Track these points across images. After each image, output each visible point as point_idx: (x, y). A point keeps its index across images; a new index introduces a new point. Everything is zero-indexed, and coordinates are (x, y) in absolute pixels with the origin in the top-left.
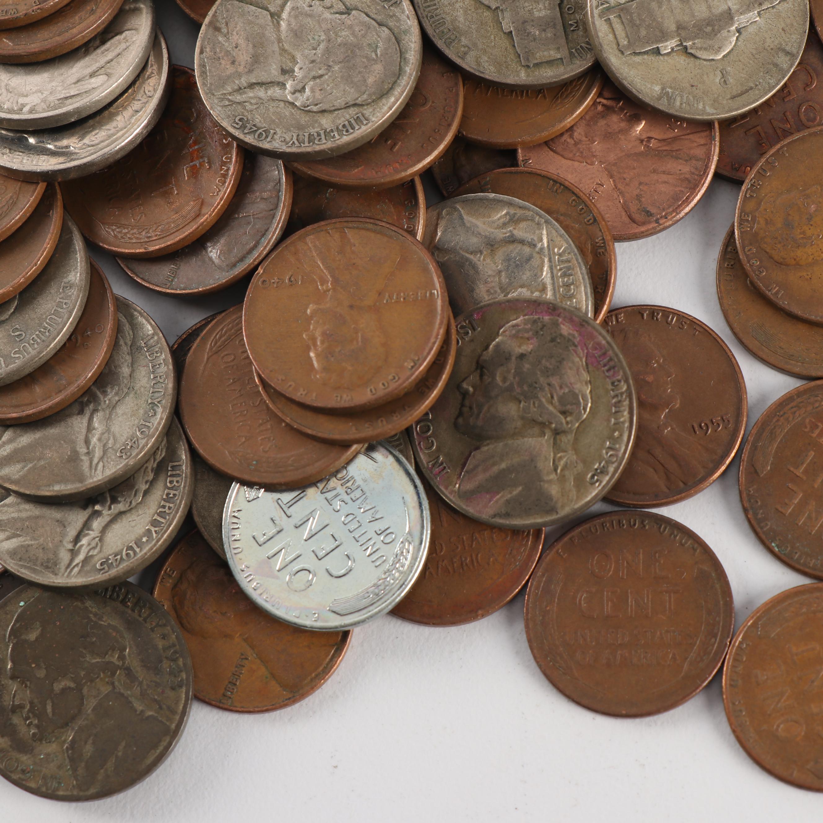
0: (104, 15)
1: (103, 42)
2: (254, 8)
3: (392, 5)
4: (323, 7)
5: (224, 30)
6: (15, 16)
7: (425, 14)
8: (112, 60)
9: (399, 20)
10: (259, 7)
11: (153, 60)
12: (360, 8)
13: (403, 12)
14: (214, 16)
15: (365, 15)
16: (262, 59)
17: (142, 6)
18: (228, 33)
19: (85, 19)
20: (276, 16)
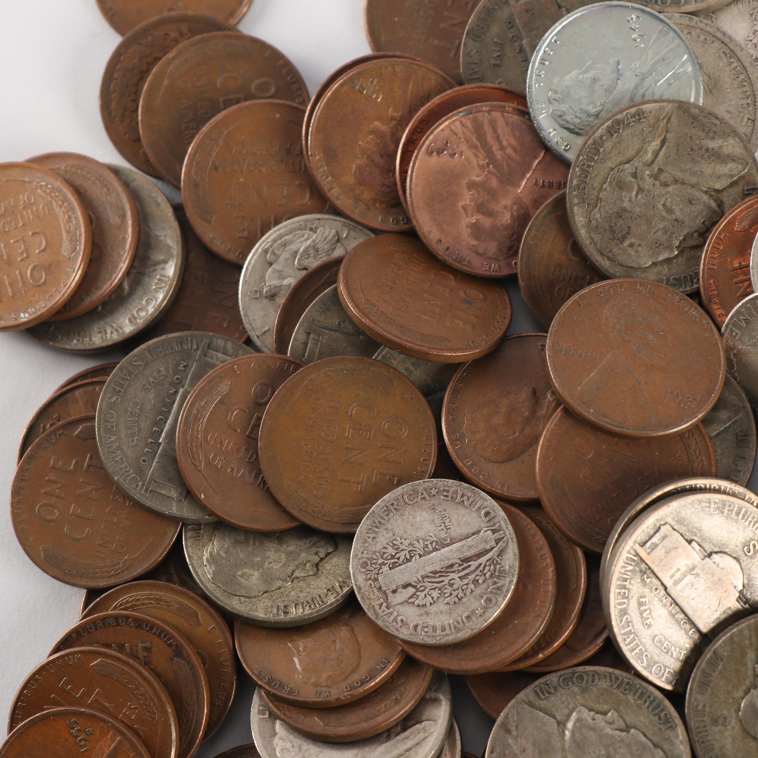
0: (407, 705)
1: (404, 729)
2: (542, 714)
3: (668, 729)
4: (606, 722)
5: (514, 733)
6: (328, 699)
7: (696, 739)
8: (410, 749)
9: (672, 744)
10: (547, 714)
11: (448, 749)
12: (639, 727)
13: (677, 737)
14: (506, 717)
15: (642, 735)
17: (442, 697)
18: (517, 736)
19: (390, 708)
20: (562, 724)
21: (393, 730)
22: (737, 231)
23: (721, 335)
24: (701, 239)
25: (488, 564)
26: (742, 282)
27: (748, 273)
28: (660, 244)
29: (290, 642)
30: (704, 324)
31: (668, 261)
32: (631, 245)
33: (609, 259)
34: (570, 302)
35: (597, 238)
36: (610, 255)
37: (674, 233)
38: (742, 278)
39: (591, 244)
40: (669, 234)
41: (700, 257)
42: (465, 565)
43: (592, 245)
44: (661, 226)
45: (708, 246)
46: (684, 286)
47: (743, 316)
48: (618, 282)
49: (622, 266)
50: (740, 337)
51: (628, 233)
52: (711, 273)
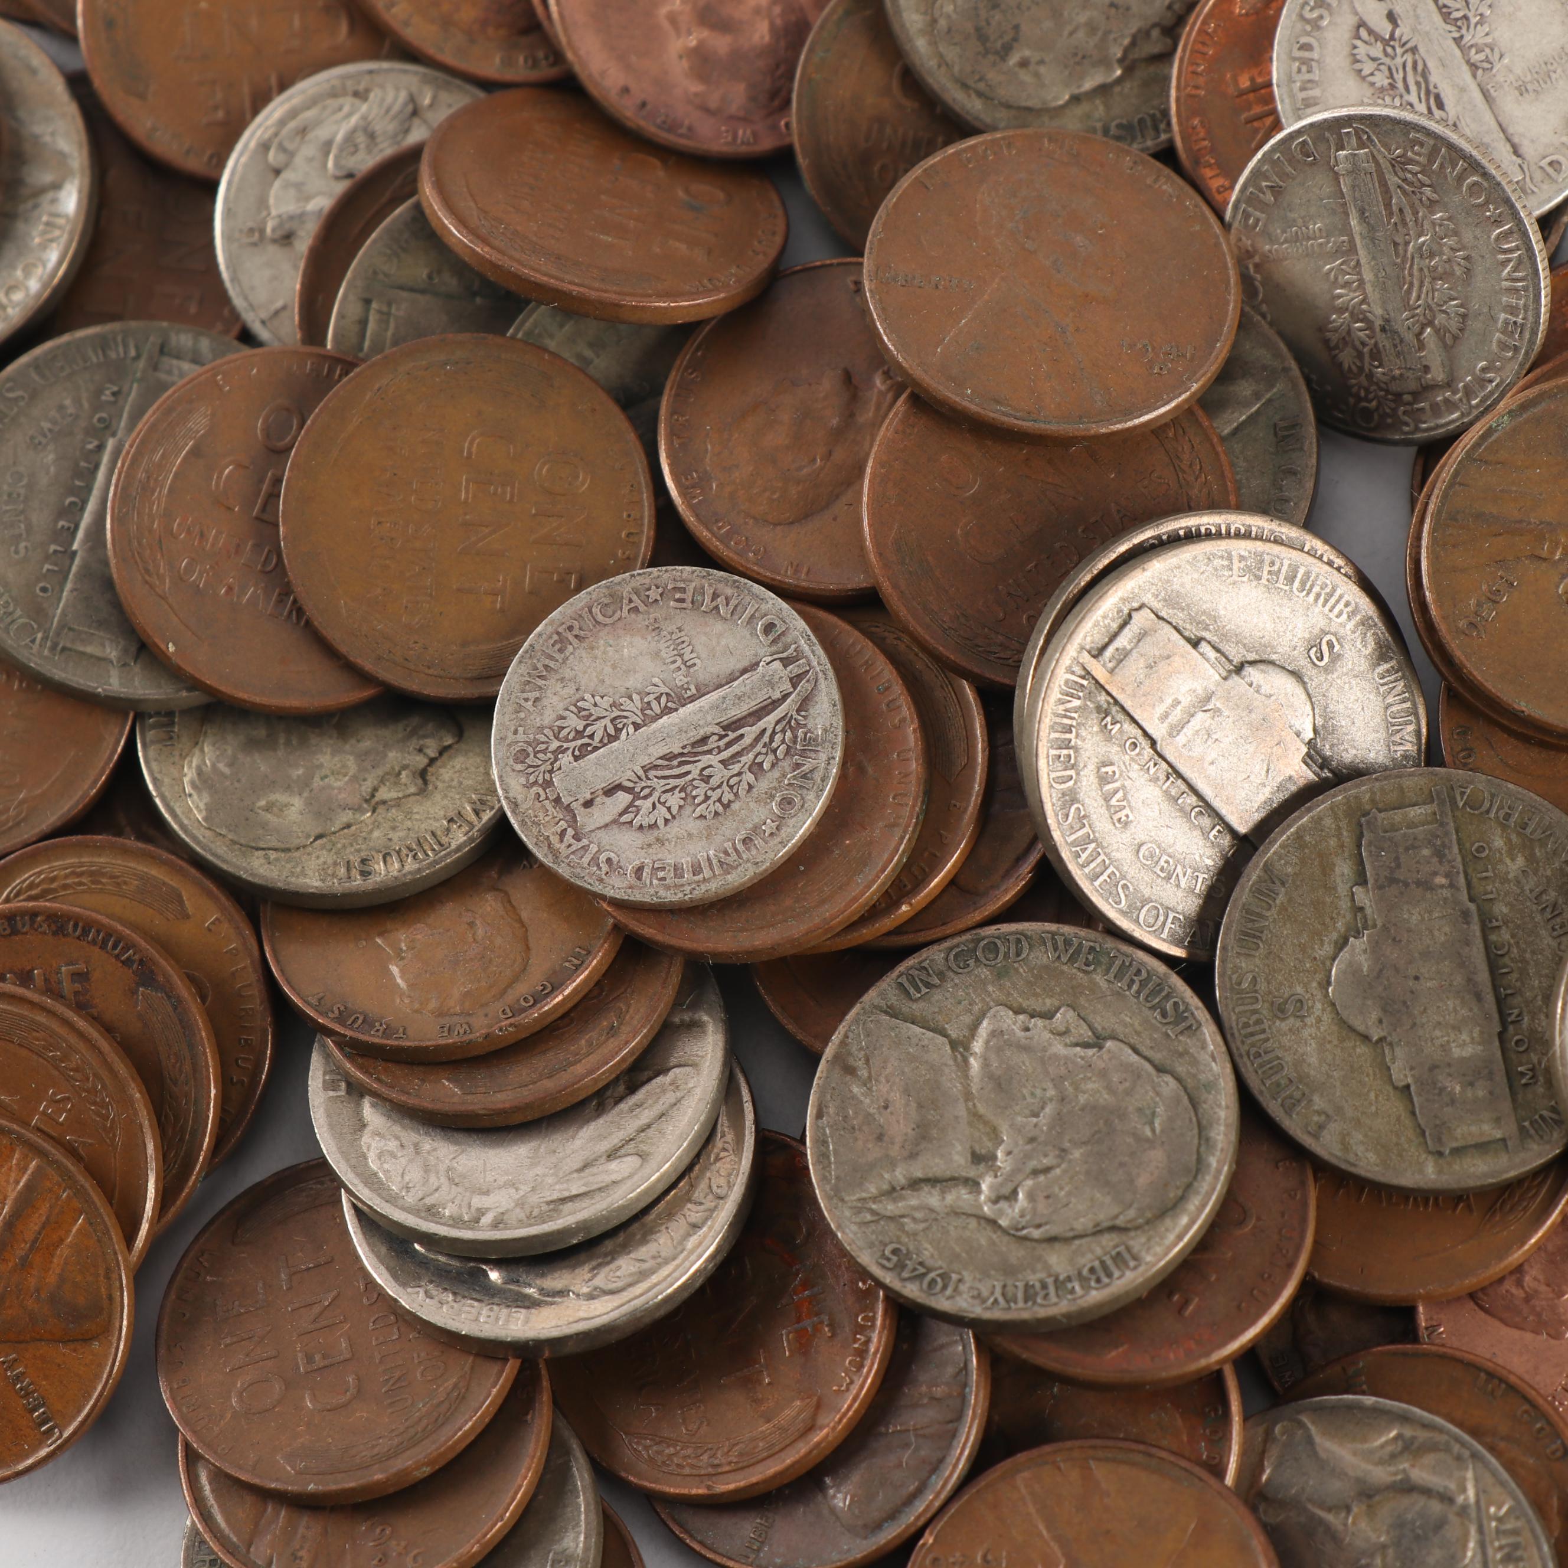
0: (634, 1037)
1: (632, 1089)
2: (918, 1030)
3: (1182, 1033)
4: (1051, 1032)
5: (863, 1073)
6: (466, 1038)
7: (1244, 1049)
8: (649, 1126)
9: (1195, 1062)
10: (928, 1029)
11: (726, 1123)
12: (1121, 1037)
13: (1204, 1046)
14: (843, 1043)
15: (1130, 1051)
16: (934, 1132)
17: (705, 1018)
18: (870, 1078)
19: (599, 1046)
20: (960, 1046)
21: (609, 1093)
22: (1240, 15)
23: (1226, 226)
24: (1169, 41)
25: (778, 728)
26: (1259, 118)
27: (1270, 99)
28: (1084, 57)
29: (381, 934)
30: (1187, 208)
31: (1103, 90)
32: (1024, 64)
33: (980, 94)
34: (905, 182)
35: (951, 53)
36: (981, 86)
37: (1110, 32)
38: (1257, 110)
39: (939, 66)
40: (1100, 33)
41: (1167, 79)
42: (732, 736)
43: (943, 69)
44: (1083, 18)
45: (1184, 50)
46: (1139, 139)
47: (1267, 179)
48: (1003, 138)
49: (1008, 106)
50: (1265, 225)
51: (1015, 39)
52: (1191, 105)
